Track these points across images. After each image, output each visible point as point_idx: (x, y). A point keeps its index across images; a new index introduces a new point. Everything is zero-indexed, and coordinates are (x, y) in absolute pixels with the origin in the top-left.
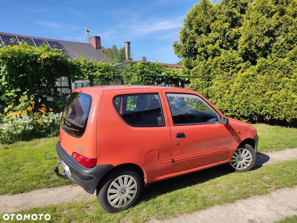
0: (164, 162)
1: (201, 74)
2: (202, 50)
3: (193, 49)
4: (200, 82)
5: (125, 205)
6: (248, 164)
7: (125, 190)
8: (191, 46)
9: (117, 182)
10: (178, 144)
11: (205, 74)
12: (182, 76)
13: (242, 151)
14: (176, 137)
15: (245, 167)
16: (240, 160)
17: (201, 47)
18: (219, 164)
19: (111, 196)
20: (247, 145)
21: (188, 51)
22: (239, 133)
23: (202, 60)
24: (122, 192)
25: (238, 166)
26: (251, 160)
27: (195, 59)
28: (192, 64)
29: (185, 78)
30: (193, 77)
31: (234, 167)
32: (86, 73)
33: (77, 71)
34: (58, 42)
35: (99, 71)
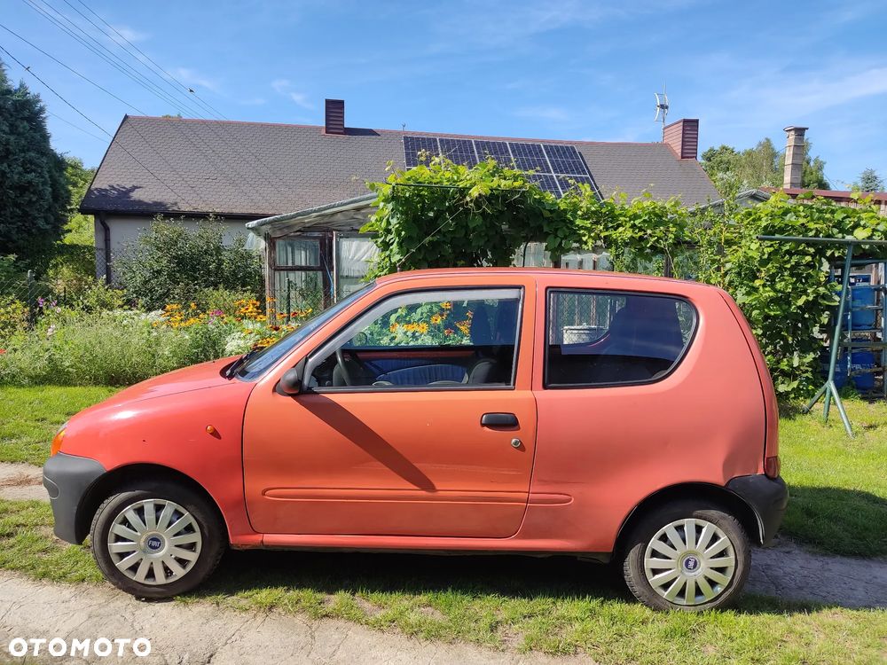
32: (590, 233)
33: (564, 228)
34: (572, 148)
35: (628, 225)
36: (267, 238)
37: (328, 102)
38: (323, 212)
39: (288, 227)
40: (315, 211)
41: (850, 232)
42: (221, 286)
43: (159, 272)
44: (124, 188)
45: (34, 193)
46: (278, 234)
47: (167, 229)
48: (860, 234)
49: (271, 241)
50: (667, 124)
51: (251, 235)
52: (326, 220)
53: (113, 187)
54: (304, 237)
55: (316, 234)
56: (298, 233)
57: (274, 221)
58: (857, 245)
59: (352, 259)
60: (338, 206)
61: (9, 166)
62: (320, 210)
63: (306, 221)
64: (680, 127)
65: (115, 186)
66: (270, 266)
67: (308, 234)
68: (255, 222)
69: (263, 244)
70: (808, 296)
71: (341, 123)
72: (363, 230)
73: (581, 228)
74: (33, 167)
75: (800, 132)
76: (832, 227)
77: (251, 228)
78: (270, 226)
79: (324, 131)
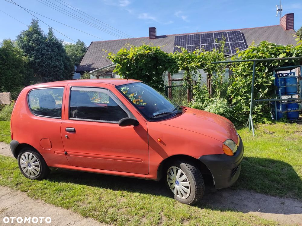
0: (58, 152)
5: (32, 176)
6: (187, 195)
9: (25, 156)
10: (68, 138)
14: (66, 131)
18: (133, 176)
19: (22, 165)
20: (183, 164)
26: (189, 190)
31: (173, 191)
33: (174, 65)
34: (239, 32)
36: (96, 76)
38: (111, 67)
39: (102, 72)
40: (108, 67)
45: (58, 68)
46: (99, 74)
49: (98, 77)
50: (282, 17)
51: (91, 75)
53: (87, 64)
55: (110, 74)
56: (105, 74)
61: (52, 61)
62: (109, 66)
64: (285, 17)
67: (108, 74)
68: (91, 71)
70: (259, 82)
71: (154, 35)
73: (179, 64)
74: (58, 61)
76: (272, 54)
77: (91, 74)
78: (96, 72)
79: (149, 38)
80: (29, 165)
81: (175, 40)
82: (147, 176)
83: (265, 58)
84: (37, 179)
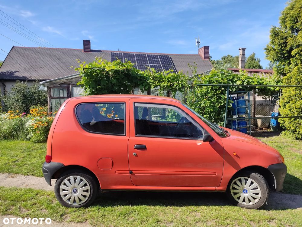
0: (121, 172)
1: (295, 83)
2: (296, 52)
3: (284, 52)
4: (293, 93)
5: (77, 203)
6: (256, 201)
7: (76, 190)
8: (282, 47)
9: (69, 180)
10: (137, 156)
11: (300, 82)
12: (272, 85)
13: (246, 180)
14: (135, 148)
15: (251, 203)
16: (244, 192)
17: (296, 48)
18: (204, 190)
19: (64, 192)
20: (254, 174)
21: (279, 54)
22: (237, 155)
23: (297, 65)
24: (73, 191)
25: (241, 199)
26: (259, 196)
27: (290, 64)
28: (286, 70)
29: (276, 87)
30: (286, 87)
31: (237, 200)
32: (153, 84)
33: (145, 82)
34: (168, 56)
35: (167, 81)
36: (48, 87)
37: (84, 41)
38: (67, 78)
39: (55, 83)
40: (64, 78)
41: (235, 82)
42: (38, 104)
43: (18, 100)
44: (12, 72)
46: (52, 86)
47: (20, 85)
48: (238, 83)
49: (49, 88)
50: (200, 48)
51: (42, 86)
52: (69, 81)
53: (8, 71)
54: (61, 87)
55: (65, 86)
56: (59, 86)
57: (50, 81)
58: (238, 86)
59: (78, 94)
60: (73, 76)
62: (66, 78)
63: (62, 81)
64: (203, 49)
65: (9, 71)
66: (49, 97)
67: (63, 86)
68: (43, 82)
69: (46, 89)
70: (221, 103)
71: (89, 48)
72: (78, 84)
73: (150, 82)
75: (244, 50)
76: (229, 81)
77: (42, 84)
78: (48, 83)
79: (83, 51)
80: (75, 191)
81: (112, 56)
82: (217, 188)
83: (224, 83)
84: (83, 206)
